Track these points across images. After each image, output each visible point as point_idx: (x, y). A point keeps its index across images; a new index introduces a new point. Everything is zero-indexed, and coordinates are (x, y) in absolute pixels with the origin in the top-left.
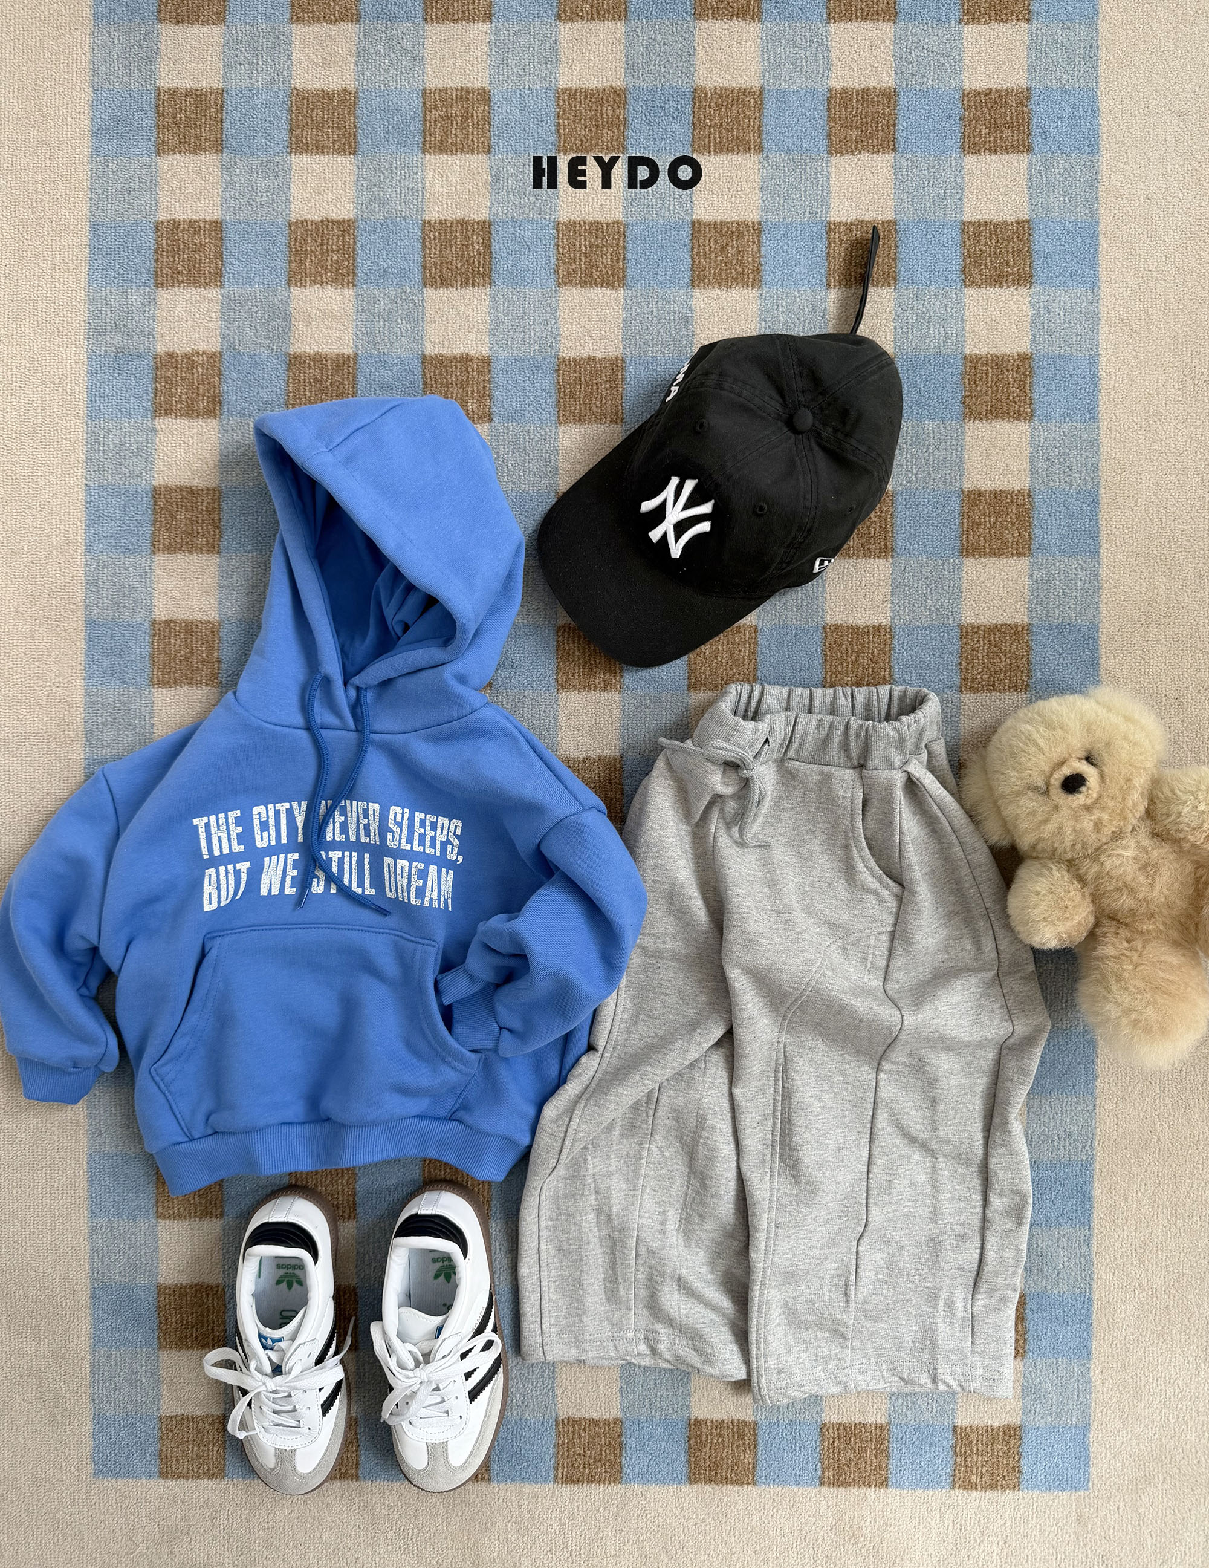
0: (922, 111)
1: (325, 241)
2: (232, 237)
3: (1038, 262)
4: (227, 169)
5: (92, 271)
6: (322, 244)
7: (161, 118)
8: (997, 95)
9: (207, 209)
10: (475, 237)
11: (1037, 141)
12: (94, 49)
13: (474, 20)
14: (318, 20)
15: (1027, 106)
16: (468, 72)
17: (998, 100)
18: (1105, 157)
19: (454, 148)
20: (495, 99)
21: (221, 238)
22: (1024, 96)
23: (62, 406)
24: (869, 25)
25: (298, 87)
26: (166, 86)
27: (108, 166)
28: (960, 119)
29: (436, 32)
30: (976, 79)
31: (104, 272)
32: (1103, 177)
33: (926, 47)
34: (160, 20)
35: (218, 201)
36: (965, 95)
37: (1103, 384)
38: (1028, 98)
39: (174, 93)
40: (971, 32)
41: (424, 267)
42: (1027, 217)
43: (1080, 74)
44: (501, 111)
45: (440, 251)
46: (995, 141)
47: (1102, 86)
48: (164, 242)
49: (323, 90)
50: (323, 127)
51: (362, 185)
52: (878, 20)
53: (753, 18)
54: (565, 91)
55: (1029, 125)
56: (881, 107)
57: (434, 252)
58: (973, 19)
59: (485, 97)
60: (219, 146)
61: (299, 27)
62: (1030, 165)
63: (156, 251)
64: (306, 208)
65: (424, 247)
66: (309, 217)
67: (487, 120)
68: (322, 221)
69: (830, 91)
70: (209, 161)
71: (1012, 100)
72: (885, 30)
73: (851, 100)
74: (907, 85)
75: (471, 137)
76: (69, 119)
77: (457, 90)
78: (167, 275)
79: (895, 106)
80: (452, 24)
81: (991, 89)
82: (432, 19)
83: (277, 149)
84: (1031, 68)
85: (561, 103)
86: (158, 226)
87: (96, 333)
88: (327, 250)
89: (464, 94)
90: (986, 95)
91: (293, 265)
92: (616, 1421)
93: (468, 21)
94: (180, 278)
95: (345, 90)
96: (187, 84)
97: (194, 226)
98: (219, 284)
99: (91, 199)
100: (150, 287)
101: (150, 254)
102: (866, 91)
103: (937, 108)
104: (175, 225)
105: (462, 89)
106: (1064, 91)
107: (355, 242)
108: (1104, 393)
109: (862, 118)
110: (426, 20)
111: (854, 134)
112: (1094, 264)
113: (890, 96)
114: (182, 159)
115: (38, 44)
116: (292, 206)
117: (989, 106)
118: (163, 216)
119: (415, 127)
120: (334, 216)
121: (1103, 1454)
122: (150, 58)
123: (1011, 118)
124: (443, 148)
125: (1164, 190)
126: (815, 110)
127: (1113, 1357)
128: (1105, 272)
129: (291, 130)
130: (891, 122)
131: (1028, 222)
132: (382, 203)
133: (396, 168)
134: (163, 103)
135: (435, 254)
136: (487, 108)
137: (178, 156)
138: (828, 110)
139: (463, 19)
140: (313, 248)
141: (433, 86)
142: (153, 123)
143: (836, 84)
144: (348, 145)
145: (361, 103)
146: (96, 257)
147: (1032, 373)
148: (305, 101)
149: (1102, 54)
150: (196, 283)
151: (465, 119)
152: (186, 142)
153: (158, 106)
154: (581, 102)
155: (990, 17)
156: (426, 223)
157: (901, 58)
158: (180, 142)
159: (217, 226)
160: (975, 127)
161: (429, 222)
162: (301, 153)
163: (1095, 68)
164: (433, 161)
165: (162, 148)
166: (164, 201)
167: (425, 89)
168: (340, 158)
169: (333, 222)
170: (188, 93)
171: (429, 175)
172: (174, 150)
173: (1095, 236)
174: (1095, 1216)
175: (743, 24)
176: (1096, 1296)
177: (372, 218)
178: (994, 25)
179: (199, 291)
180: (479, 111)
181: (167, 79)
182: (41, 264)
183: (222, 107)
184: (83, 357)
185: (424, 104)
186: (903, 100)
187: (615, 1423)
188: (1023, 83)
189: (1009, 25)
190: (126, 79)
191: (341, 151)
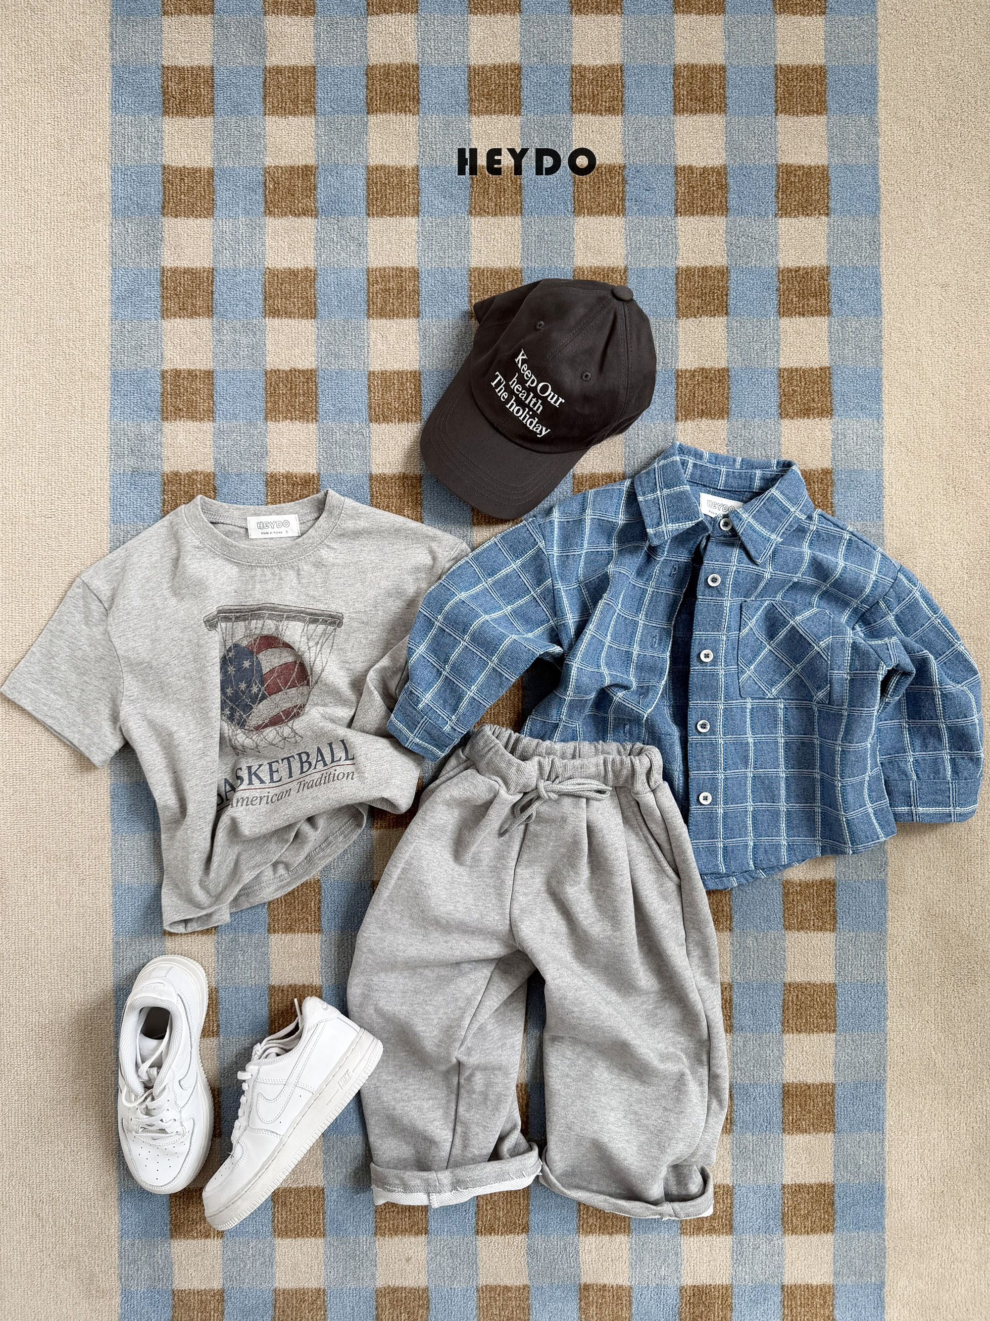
0: (748, 284)
1: (294, 387)
2: (220, 383)
3: (837, 399)
4: (217, 330)
5: (113, 408)
6: (291, 389)
7: (165, 291)
8: (804, 272)
9: (201, 362)
10: (408, 384)
11: (835, 307)
12: (112, 237)
13: (405, 214)
14: (286, 214)
15: (827, 280)
16: (401, 255)
17: (805, 276)
18: (887, 318)
19: (391, 314)
20: (422, 276)
21: (213, 384)
22: (825, 273)
23: (91, 512)
24: (707, 218)
25: (270, 267)
26: (169, 266)
27: (124, 327)
28: (777, 290)
29: (376, 224)
30: (788, 259)
31: (123, 409)
32: (885, 333)
33: (750, 235)
34: (163, 215)
35: (210, 355)
36: (780, 272)
37: (886, 492)
38: (828, 274)
39: (175, 271)
40: (784, 223)
41: (370, 407)
42: (828, 365)
43: (867, 255)
44: (426, 285)
45: (382, 395)
46: (803, 307)
47: (883, 263)
48: (169, 386)
49: (290, 269)
50: (290, 297)
51: (321, 343)
52: (714, 214)
53: (618, 214)
54: (475, 269)
55: (828, 295)
56: (716, 281)
57: (378, 396)
58: (786, 214)
59: (415, 274)
60: (210, 312)
61: (271, 220)
62: (830, 326)
63: (162, 395)
64: (278, 360)
65: (370, 391)
66: (281, 368)
67: (417, 292)
68: (291, 371)
69: (678, 269)
70: (203, 324)
71: (816, 276)
72: (719, 223)
73: (693, 275)
74: (736, 264)
75: (404, 305)
76: (94, 291)
77: (393, 269)
78: (171, 411)
79: (727, 281)
80: (388, 218)
81: (800, 268)
82: (373, 214)
83: (255, 314)
84: (830, 252)
85: (473, 279)
86: (163, 374)
87: (116, 456)
88: (296, 394)
89: (399, 272)
90: (796, 271)
91: (269, 405)
92: (525, 1287)
93: (401, 215)
94: (182, 414)
95: (307, 269)
96: (185, 264)
97: (192, 375)
98: (211, 419)
99: (112, 352)
100: (157, 420)
101: (158, 397)
102: (705, 269)
103: (759, 281)
104: (177, 373)
105: (397, 268)
106: (855, 268)
107: (316, 388)
108: (887, 499)
109: (702, 290)
110: (368, 215)
111: (697, 302)
112: (878, 399)
113: (724, 272)
114: (182, 322)
115: (69, 233)
116: (268, 359)
117: (799, 280)
118: (167, 366)
119: (362, 297)
120: (300, 367)
121: (895, 1306)
122: (155, 245)
123: (815, 289)
124: (382, 314)
125: (931, 344)
126: (666, 283)
127: (901, 1230)
128: (887, 407)
129: (265, 299)
130: (724, 293)
131: (829, 368)
132: (337, 356)
133: (348, 330)
134: (167, 279)
135: (378, 397)
136: (416, 283)
137: (178, 320)
138: (677, 284)
139: (397, 214)
140: (284, 392)
141: (374, 266)
142: (159, 294)
143: (681, 264)
144: (310, 311)
145: (320, 279)
146: (116, 397)
147: (833, 484)
148: (276, 278)
149: (883, 239)
150: (193, 418)
151: (400, 291)
152: (184, 309)
153: (162, 282)
154: (487, 278)
155: (798, 212)
156: (371, 374)
157: (731, 244)
158: (180, 309)
159: (209, 375)
160: (788, 296)
161: (374, 373)
162: (274, 317)
163: (878, 250)
164: (375, 324)
165: (165, 313)
166: (168, 354)
167: (368, 268)
168: (304, 321)
169: (299, 371)
170: (186, 271)
171: (373, 335)
172: (175, 316)
173: (879, 379)
174: (887, 1124)
175: (611, 218)
176: (887, 1186)
177: (329, 368)
178: (802, 218)
179: (195, 423)
180: (410, 286)
181: (169, 261)
182: (74, 404)
183: (212, 282)
184: (107, 475)
185: (368, 279)
186: (733, 276)
187: (524, 1289)
188: (824, 262)
189: (813, 219)
190: (138, 260)
191: (304, 316)
